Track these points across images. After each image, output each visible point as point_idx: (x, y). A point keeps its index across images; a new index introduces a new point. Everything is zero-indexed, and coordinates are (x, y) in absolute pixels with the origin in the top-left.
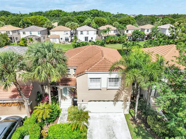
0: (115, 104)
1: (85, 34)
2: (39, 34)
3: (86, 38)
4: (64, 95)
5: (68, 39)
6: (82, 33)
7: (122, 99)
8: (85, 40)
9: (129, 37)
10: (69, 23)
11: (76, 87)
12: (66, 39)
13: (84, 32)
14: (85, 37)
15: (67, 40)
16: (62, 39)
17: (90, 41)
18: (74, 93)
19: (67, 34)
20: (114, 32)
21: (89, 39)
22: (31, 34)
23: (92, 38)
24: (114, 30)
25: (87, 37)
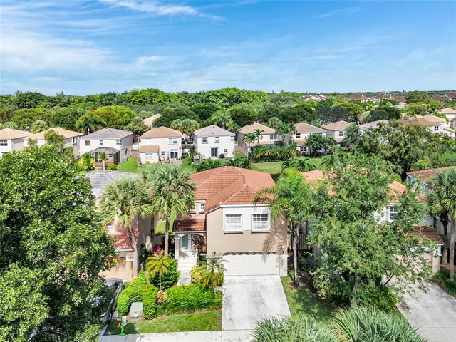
0: (265, 259)
1: (212, 143)
2: (118, 144)
3: (214, 152)
4: (183, 250)
5: (176, 153)
6: (205, 141)
8: (212, 155)
9: (301, 148)
10: (178, 122)
11: (205, 233)
12: (172, 153)
13: (209, 139)
14: (212, 149)
15: (174, 154)
16: (163, 153)
17: (222, 157)
18: (200, 243)
19: (175, 142)
20: (271, 138)
21: (220, 152)
22: (101, 144)
23: (226, 151)
24: (271, 135)
25: (216, 149)
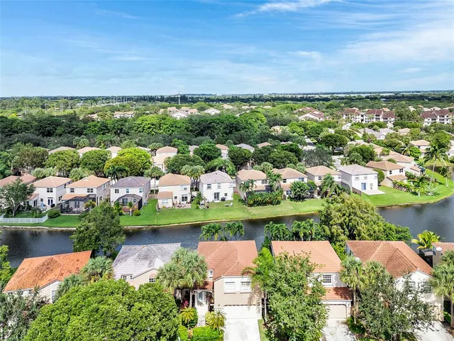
1: (215, 189)
2: (141, 192)
3: (216, 195)
5: (186, 197)
6: (209, 187)
7: (255, 303)
8: (215, 198)
9: (287, 192)
10: (186, 168)
11: (213, 291)
12: (183, 197)
13: (212, 185)
14: (215, 194)
15: (184, 198)
16: (176, 197)
17: (223, 200)
18: (210, 297)
19: (185, 189)
20: (263, 183)
21: (221, 196)
22: (128, 192)
23: (226, 194)
24: (263, 180)
25: (218, 193)
